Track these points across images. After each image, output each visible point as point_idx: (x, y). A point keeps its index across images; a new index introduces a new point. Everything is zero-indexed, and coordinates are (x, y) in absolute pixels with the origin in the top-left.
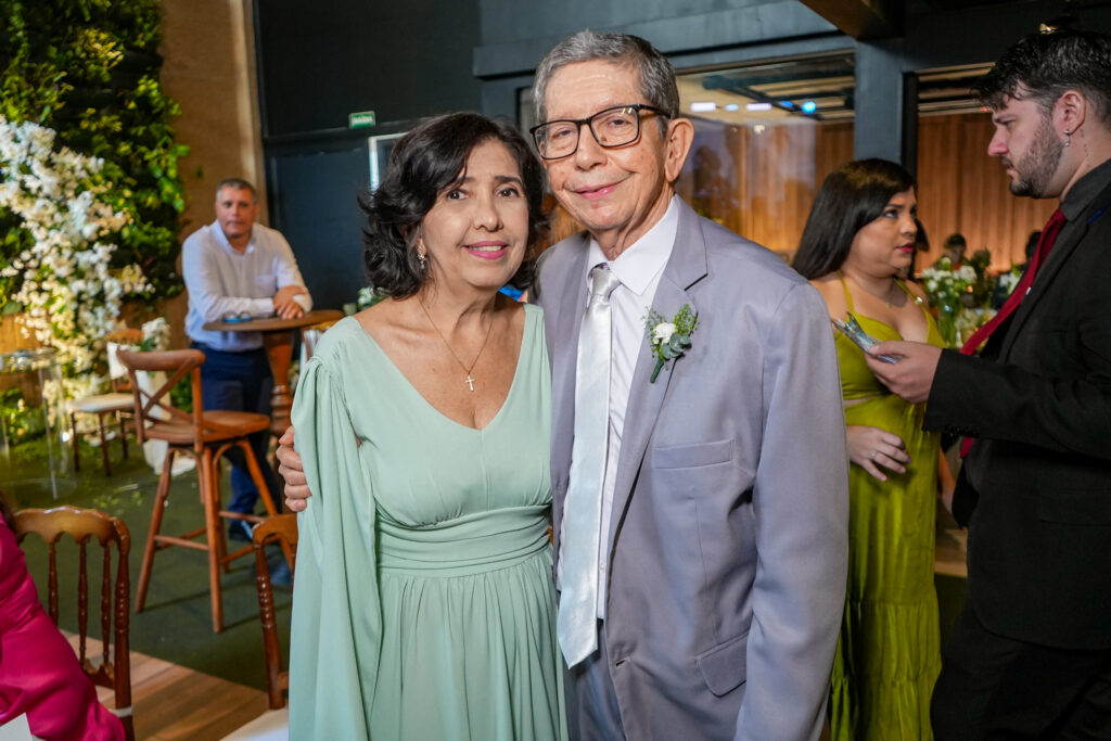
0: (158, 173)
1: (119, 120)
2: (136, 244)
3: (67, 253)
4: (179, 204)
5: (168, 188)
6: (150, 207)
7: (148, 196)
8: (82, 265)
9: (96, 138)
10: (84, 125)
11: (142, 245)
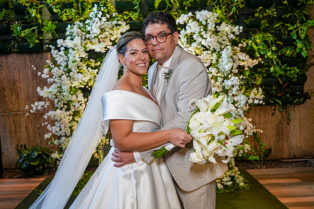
0: (295, 37)
1: (276, 11)
2: (277, 76)
3: (220, 80)
4: (304, 54)
5: (300, 45)
6: (287, 57)
7: (287, 51)
8: (226, 88)
9: (262, 22)
10: (256, 15)
11: (281, 76)
